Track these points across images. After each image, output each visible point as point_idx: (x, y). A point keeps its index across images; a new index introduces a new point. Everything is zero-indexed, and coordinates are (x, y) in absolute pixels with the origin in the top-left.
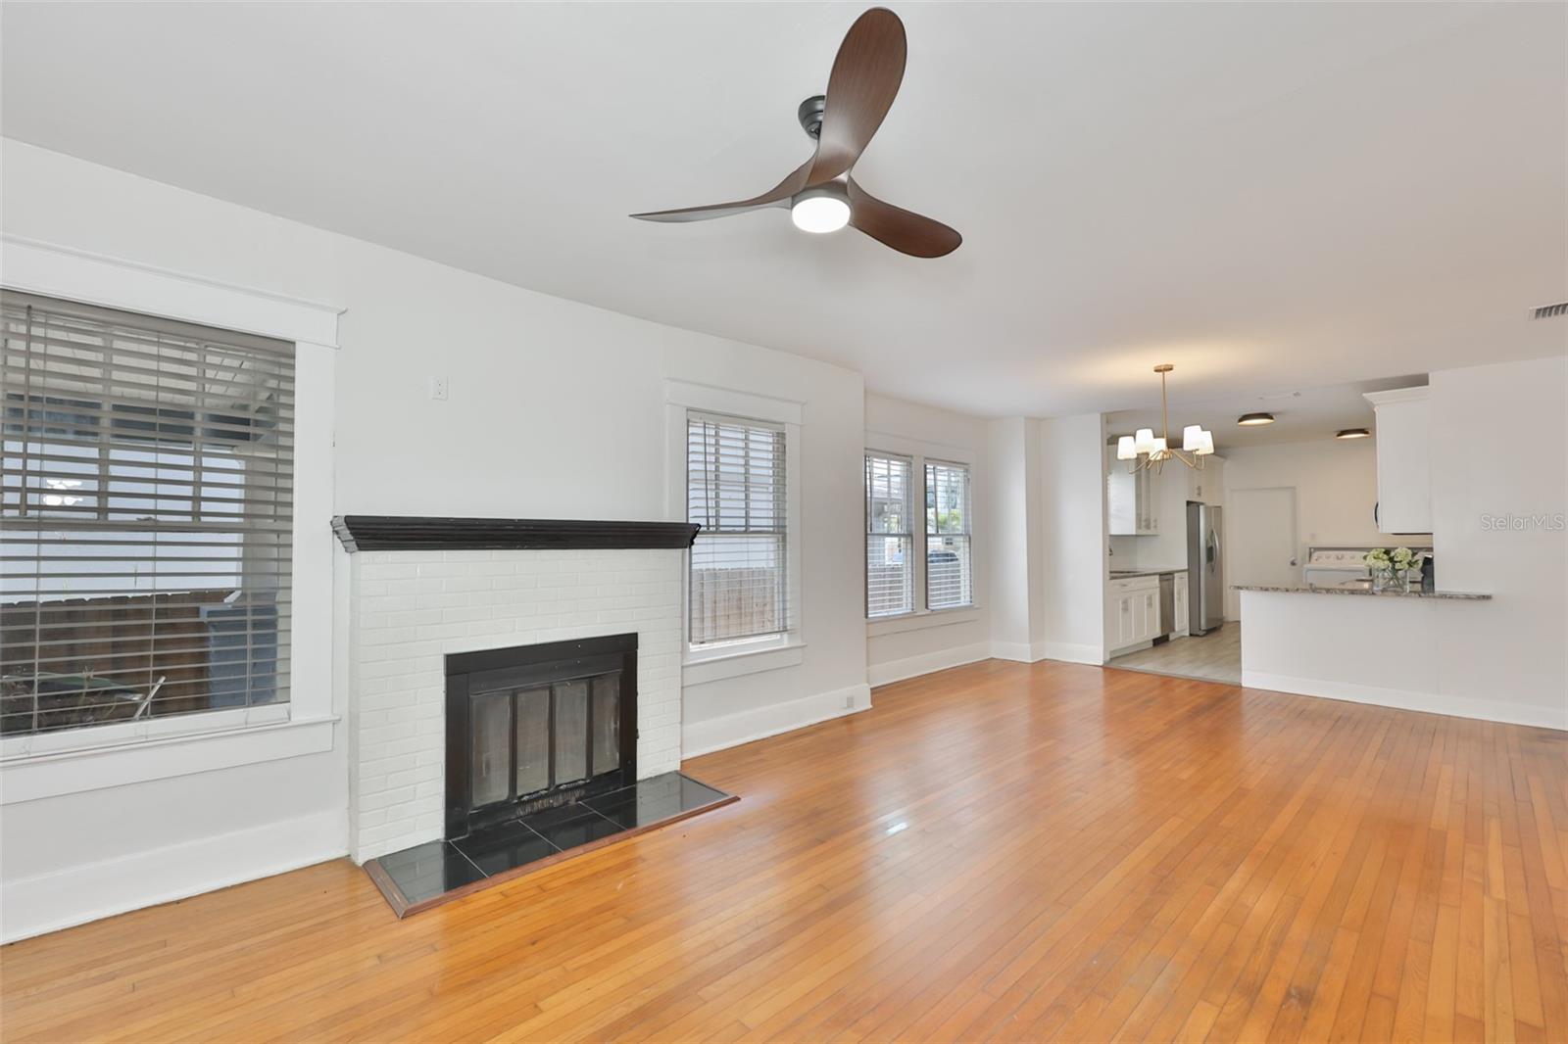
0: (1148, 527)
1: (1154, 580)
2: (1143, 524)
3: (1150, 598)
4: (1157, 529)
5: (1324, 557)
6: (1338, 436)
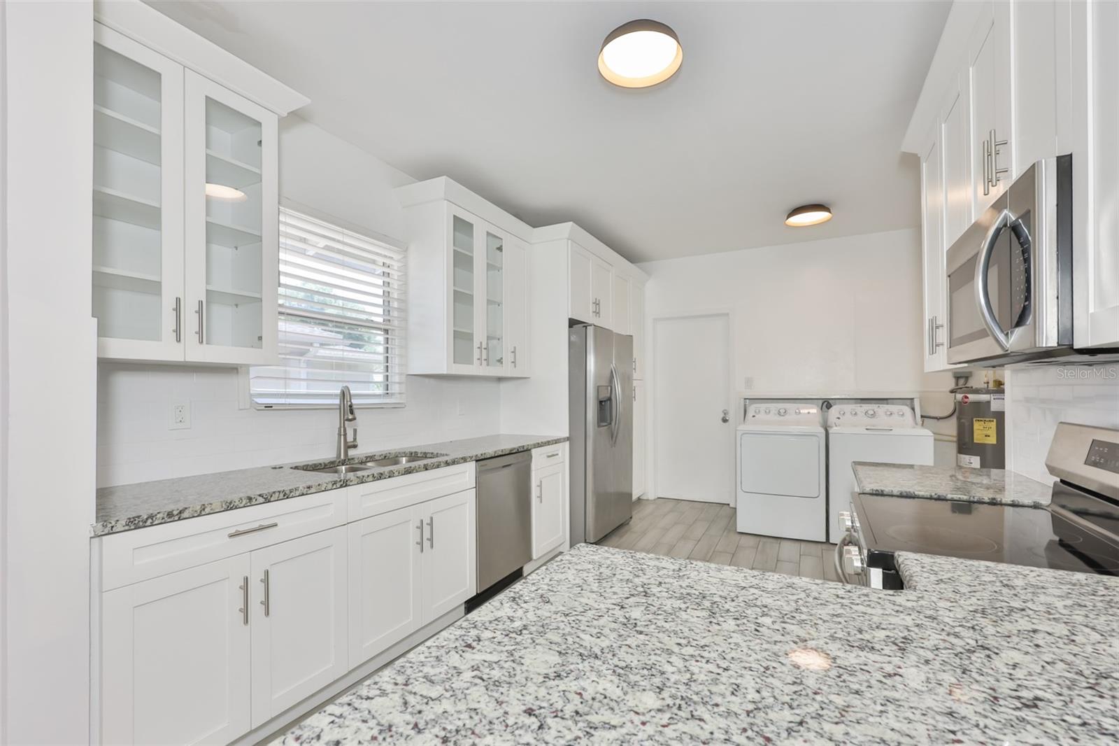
1: (457, 474)
4: (515, 366)
5: (763, 412)
6: (788, 218)
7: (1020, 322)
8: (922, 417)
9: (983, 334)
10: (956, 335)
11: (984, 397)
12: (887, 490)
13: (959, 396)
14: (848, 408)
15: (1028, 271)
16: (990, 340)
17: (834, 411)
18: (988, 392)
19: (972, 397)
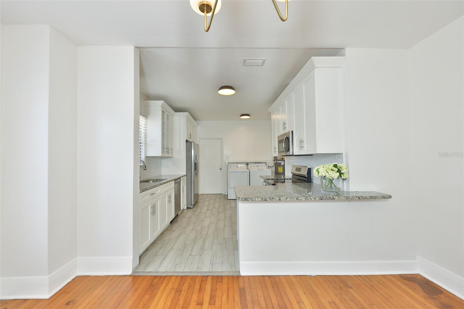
0: (168, 152)
1: (172, 184)
2: (165, 150)
3: (170, 197)
4: (172, 154)
5: (232, 166)
6: (241, 116)
7: (288, 151)
8: (268, 167)
9: (283, 152)
10: (280, 151)
11: (280, 162)
12: (270, 178)
13: (275, 162)
14: (253, 165)
15: (289, 144)
16: (285, 153)
17: (249, 165)
18: (281, 161)
19: (278, 162)
